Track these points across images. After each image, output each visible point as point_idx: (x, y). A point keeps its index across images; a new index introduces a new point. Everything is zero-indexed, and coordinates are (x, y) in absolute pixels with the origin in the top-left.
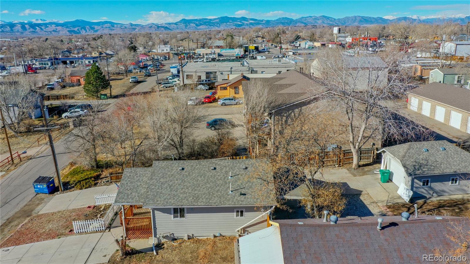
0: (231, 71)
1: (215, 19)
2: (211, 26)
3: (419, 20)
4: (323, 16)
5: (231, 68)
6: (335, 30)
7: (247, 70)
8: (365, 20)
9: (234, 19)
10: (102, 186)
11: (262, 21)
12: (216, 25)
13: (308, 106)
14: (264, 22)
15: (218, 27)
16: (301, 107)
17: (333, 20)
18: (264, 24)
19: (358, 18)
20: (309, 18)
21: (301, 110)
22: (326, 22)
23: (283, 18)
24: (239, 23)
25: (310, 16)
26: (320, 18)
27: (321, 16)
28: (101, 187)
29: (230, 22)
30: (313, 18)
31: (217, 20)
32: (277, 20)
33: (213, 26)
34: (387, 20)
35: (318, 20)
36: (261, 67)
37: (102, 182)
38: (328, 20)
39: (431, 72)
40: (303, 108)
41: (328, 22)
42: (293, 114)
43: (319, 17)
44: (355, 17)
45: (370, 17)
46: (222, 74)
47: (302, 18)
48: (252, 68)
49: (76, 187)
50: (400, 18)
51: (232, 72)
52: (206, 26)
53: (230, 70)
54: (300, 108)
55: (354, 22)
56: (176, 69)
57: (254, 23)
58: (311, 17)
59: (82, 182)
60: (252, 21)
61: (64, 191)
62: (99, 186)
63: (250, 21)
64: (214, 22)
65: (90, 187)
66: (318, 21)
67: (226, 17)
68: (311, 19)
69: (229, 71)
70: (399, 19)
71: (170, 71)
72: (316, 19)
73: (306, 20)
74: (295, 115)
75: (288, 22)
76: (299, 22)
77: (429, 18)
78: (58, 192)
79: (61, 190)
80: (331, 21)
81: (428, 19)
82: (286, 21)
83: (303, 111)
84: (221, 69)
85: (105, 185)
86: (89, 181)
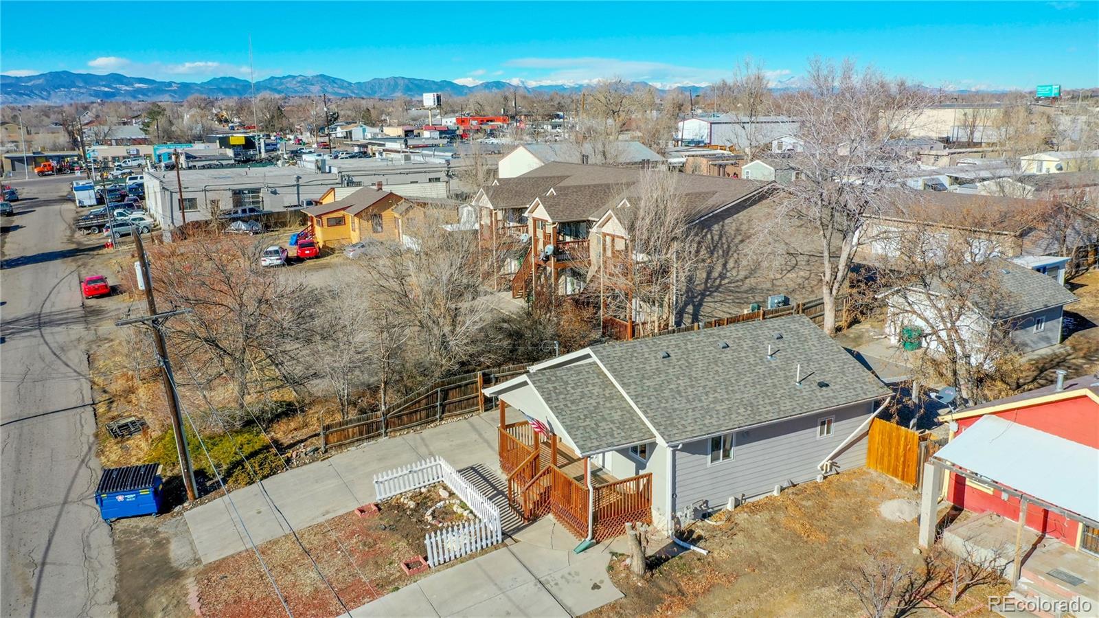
0: (298, 186)
1: (30, 78)
2: (21, 94)
3: (526, 88)
4: (321, 75)
5: (299, 178)
6: (429, 99)
7: (337, 181)
8: (417, 85)
9: (89, 79)
10: (305, 464)
11: (170, 84)
12: (37, 92)
13: (735, 216)
14: (174, 88)
15: (43, 98)
16: (723, 219)
17: (346, 84)
18: (175, 92)
19: (401, 82)
20: (289, 79)
21: (723, 226)
22: (330, 90)
23: (224, 79)
24: (106, 89)
25: (290, 76)
26: (316, 79)
27: (317, 76)
28: (305, 467)
29: (80, 87)
30: (299, 79)
31: (40, 81)
32: (209, 83)
33: (27, 95)
34: (463, 87)
35: (313, 85)
36: (371, 173)
37: (303, 455)
38: (335, 85)
39: (746, 168)
40: (727, 221)
41: (336, 89)
42: (709, 236)
43: (313, 77)
44: (395, 79)
45: (426, 81)
46: (275, 193)
47: (273, 78)
48: (349, 176)
49: (234, 479)
50: (488, 83)
51: (300, 188)
52: (8, 97)
53: (295, 183)
54: (721, 223)
55: (394, 91)
56: (92, 192)
57: (148, 90)
58: (294, 77)
59: (247, 464)
60: (141, 85)
61: (200, 496)
62: (298, 466)
63: (137, 85)
64: (29, 84)
65: (273, 472)
66: (312, 88)
67: (65, 72)
68: (294, 82)
69: (293, 186)
70: (487, 86)
71: (71, 200)
72: (306, 81)
73: (282, 84)
74: (712, 238)
75: (238, 88)
76: (266, 88)
77: (542, 84)
78: (186, 504)
79: (194, 495)
80: (342, 87)
81: (541, 86)
82: (233, 86)
83: (726, 228)
84: (271, 182)
85: (314, 461)
86: (266, 458)
